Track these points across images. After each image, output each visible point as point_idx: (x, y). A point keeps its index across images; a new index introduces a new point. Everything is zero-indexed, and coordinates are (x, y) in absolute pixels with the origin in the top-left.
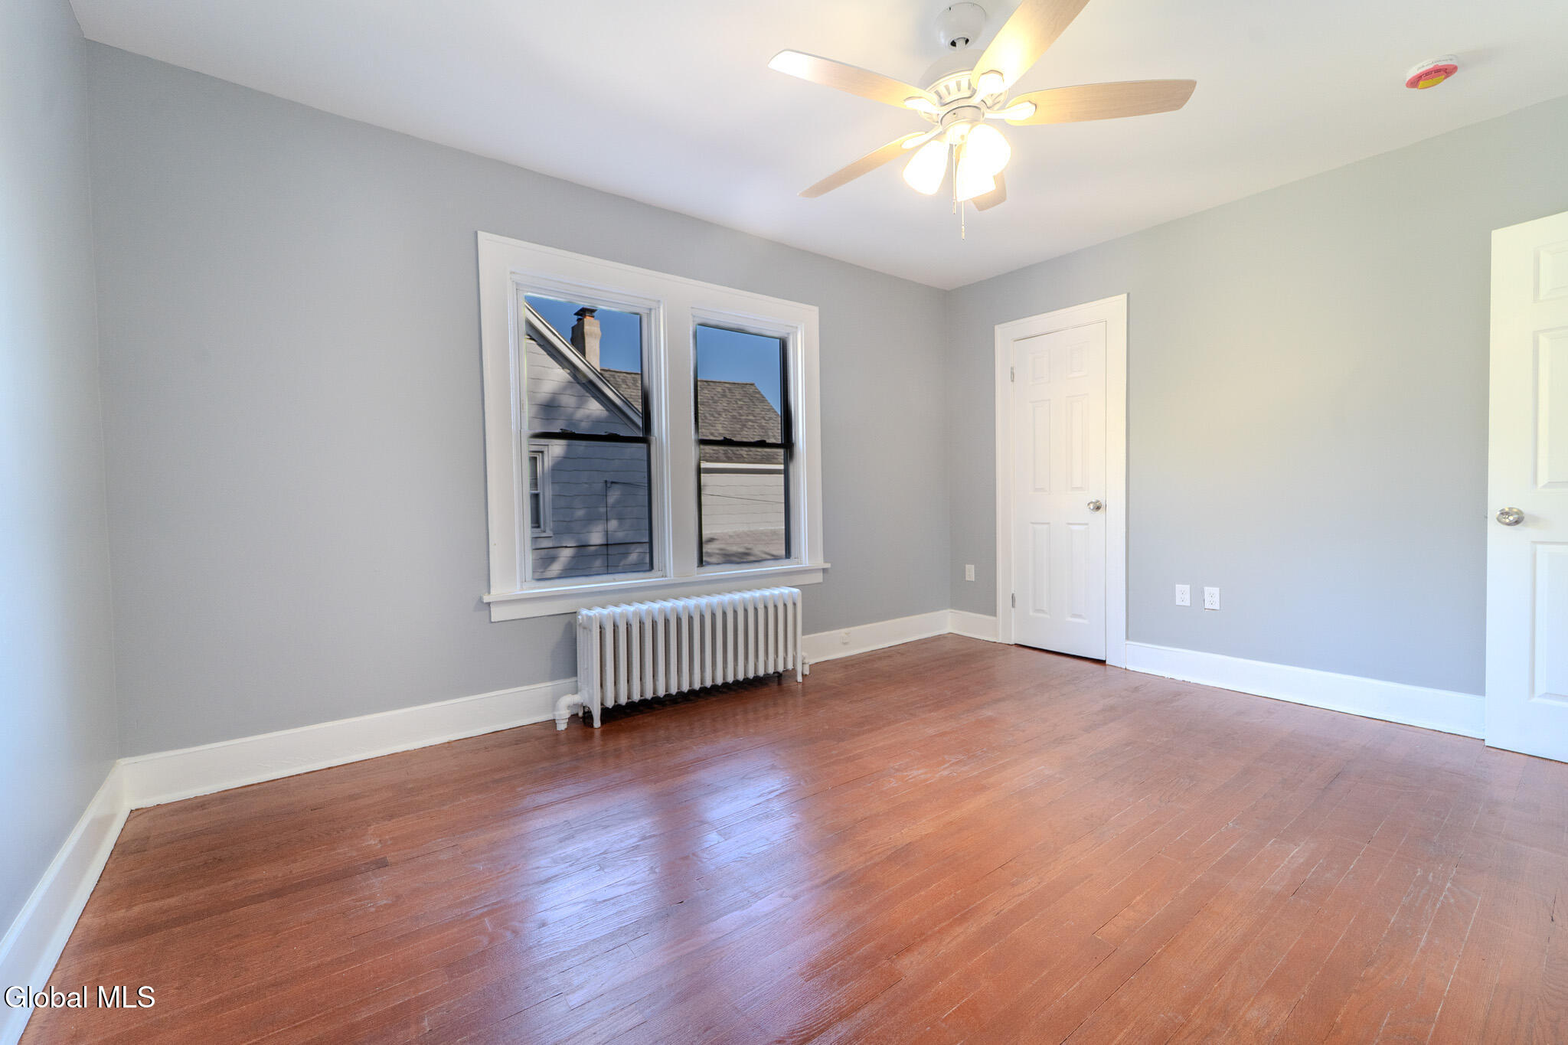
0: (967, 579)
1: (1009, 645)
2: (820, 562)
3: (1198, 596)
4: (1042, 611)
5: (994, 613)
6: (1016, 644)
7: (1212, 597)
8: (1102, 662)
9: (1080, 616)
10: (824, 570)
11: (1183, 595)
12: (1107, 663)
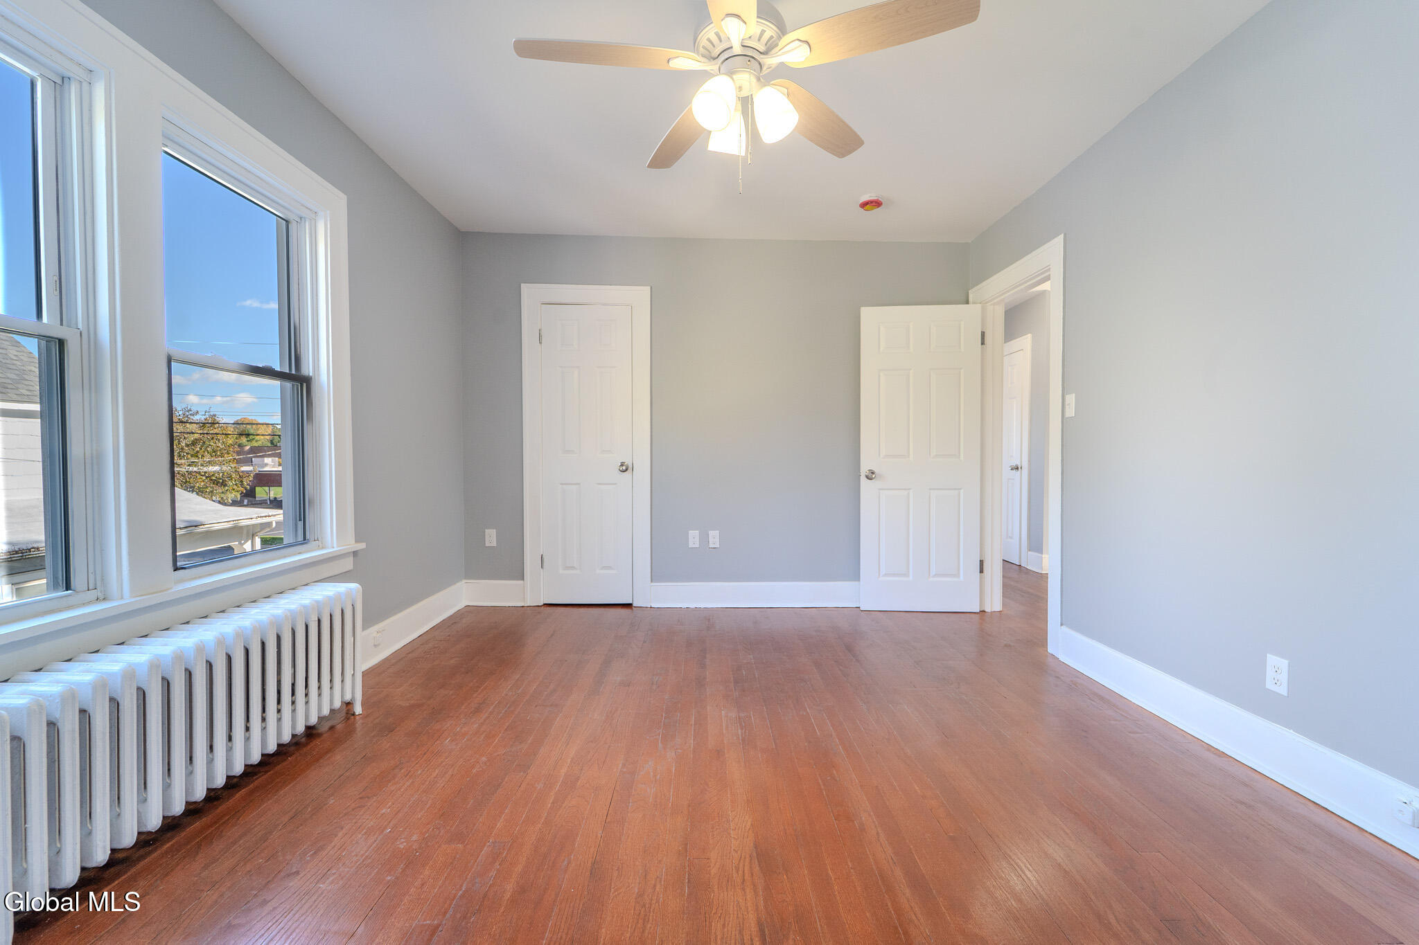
0: (487, 544)
1: (538, 606)
2: (351, 544)
3: (704, 538)
4: (573, 568)
5: (521, 577)
6: (545, 604)
7: (714, 538)
8: (629, 606)
9: (609, 568)
10: (355, 553)
11: (694, 539)
12: (634, 605)
